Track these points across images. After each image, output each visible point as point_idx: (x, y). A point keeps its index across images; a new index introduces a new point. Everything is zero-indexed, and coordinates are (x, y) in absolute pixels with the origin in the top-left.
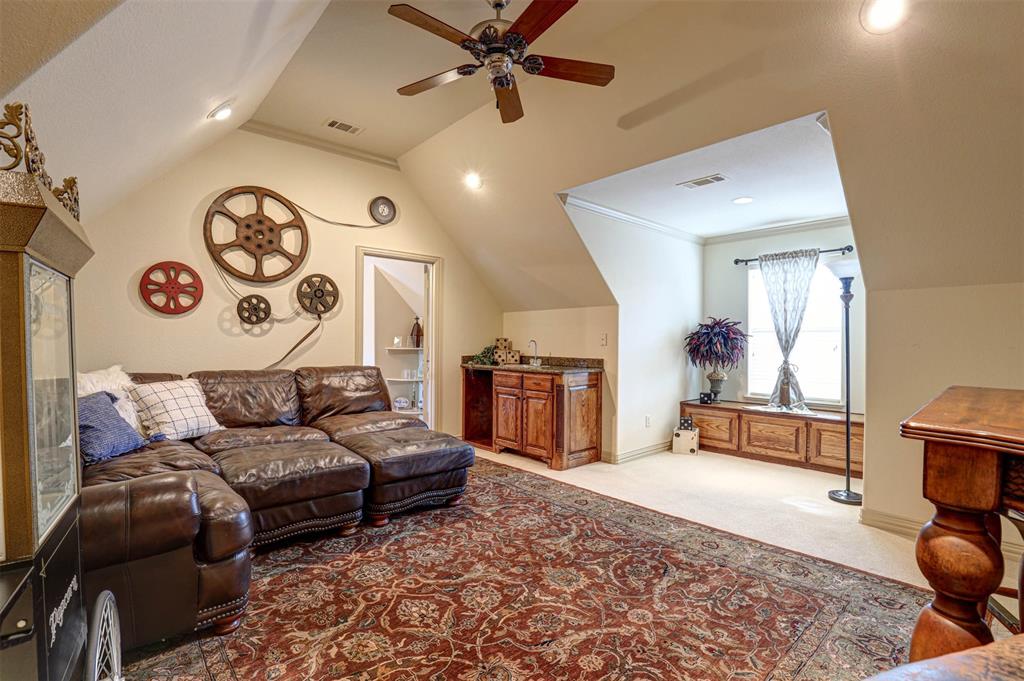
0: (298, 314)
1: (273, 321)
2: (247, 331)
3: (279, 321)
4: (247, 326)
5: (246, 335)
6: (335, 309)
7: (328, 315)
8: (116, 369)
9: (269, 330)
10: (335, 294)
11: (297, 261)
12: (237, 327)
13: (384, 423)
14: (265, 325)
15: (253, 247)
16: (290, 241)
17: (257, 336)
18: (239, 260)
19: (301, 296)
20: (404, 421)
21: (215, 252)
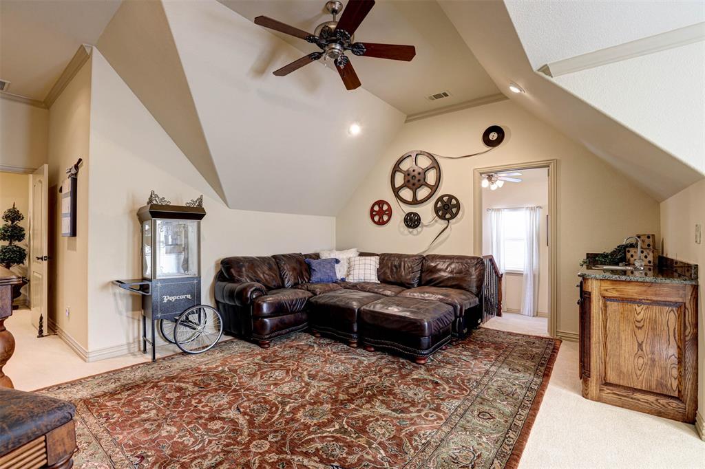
0: (436, 221)
1: (422, 227)
2: (410, 233)
3: (426, 226)
4: (411, 230)
5: (410, 235)
6: (459, 216)
7: (454, 220)
8: (354, 250)
9: (420, 232)
10: (458, 206)
11: (434, 188)
12: (406, 230)
13: (427, 295)
14: (419, 229)
15: (411, 185)
16: (431, 178)
17: (414, 235)
18: (407, 194)
19: (437, 210)
20: (441, 297)
21: (396, 191)
